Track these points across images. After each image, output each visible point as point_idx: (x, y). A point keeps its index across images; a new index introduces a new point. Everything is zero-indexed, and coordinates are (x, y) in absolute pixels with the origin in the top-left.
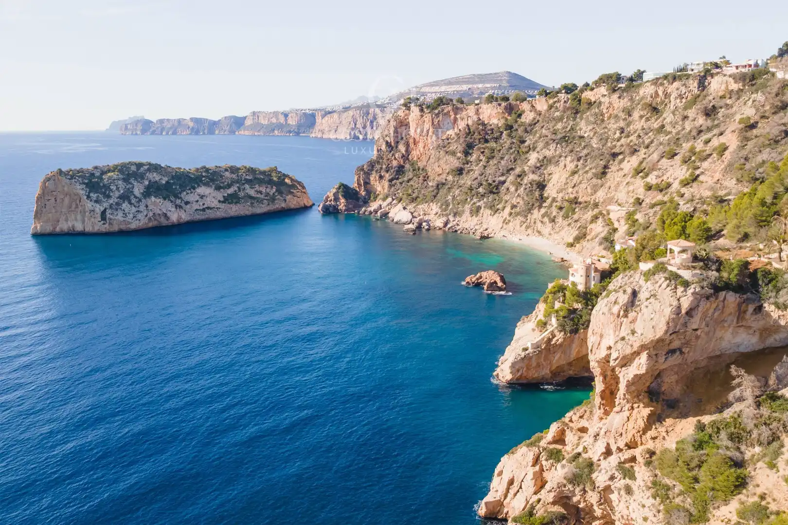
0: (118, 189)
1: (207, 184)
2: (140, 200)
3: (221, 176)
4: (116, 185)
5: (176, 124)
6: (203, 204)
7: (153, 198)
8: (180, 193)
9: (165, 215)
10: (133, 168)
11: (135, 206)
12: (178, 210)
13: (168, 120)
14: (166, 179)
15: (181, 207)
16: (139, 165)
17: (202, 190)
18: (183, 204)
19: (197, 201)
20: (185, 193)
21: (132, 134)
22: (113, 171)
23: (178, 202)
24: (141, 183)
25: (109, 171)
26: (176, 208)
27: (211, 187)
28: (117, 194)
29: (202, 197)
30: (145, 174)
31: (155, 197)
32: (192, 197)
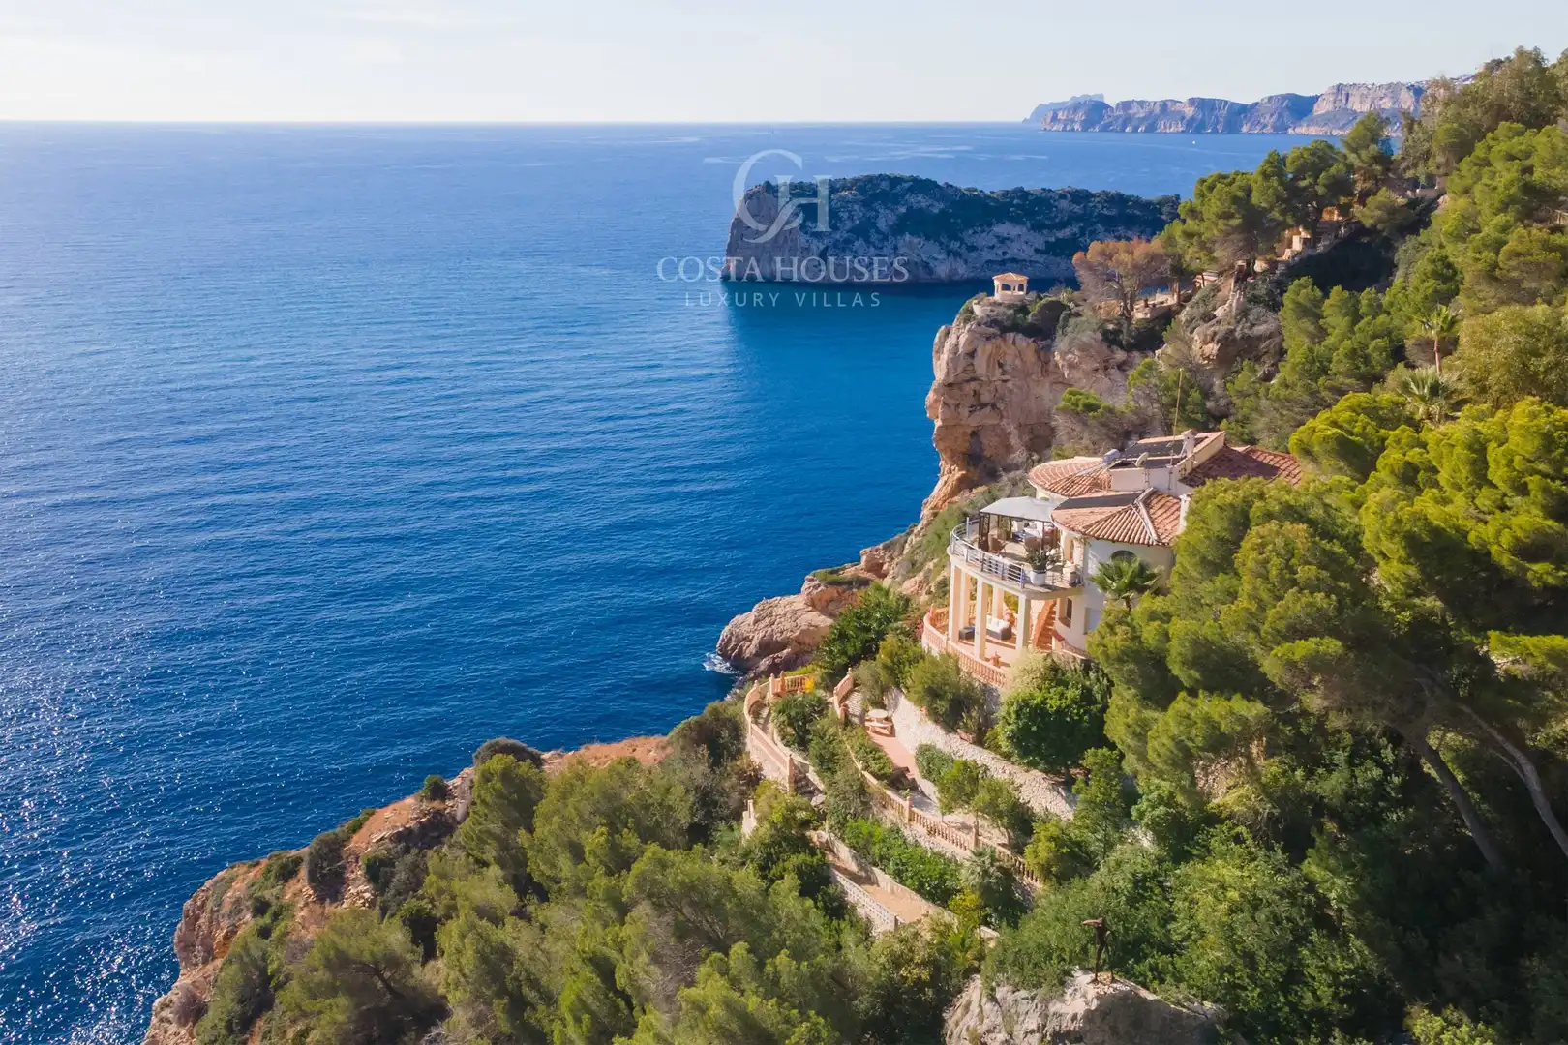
0: (851, 218)
1: (1017, 220)
2: (885, 238)
3: (1050, 207)
4: (850, 212)
5: (1157, 110)
6: (1004, 253)
7: (907, 237)
8: (962, 231)
9: (926, 265)
10: (884, 185)
11: (874, 246)
12: (951, 258)
13: (1141, 103)
14: (942, 206)
15: (957, 255)
16: (895, 181)
17: (1003, 229)
18: (963, 250)
19: (993, 247)
20: (970, 232)
21: (1064, 130)
22: (850, 189)
23: (955, 245)
24: (893, 210)
25: (844, 188)
26: (948, 255)
27: (1024, 224)
28: (849, 225)
29: (1003, 240)
30: (903, 196)
31: (911, 234)
32: (983, 240)
